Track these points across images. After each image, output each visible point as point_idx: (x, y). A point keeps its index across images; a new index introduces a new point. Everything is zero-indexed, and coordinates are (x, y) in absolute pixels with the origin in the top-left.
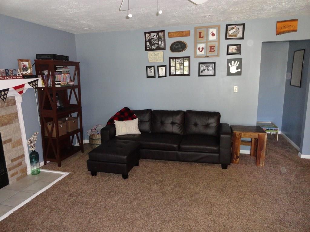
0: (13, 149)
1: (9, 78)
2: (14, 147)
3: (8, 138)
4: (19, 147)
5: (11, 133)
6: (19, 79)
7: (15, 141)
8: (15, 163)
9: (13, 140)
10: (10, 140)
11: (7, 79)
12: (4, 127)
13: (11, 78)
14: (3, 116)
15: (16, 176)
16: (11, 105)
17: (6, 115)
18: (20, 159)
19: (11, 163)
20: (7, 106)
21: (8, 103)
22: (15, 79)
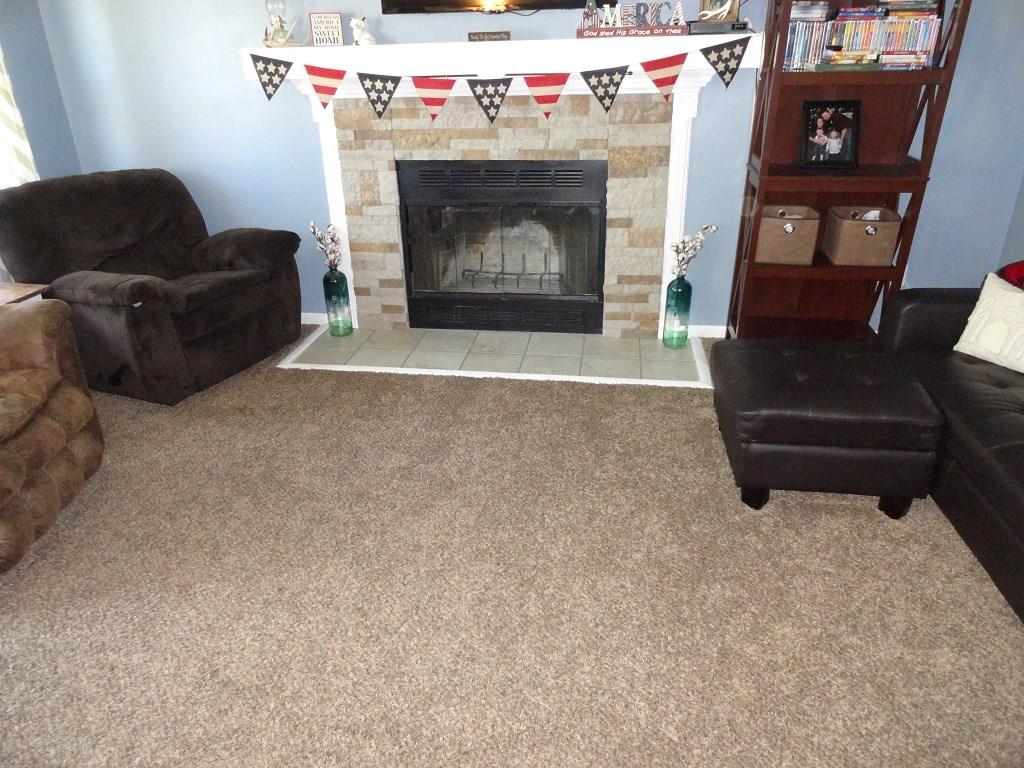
0: (630, 249)
1: (642, 32)
2: (632, 244)
3: (624, 214)
4: (647, 250)
5: (635, 202)
6: (672, 34)
7: (642, 229)
8: (627, 289)
9: (636, 224)
10: (627, 223)
11: (636, 35)
12: (619, 180)
13: (648, 32)
14: (621, 148)
15: (622, 324)
16: (656, 122)
17: (629, 148)
18: (645, 284)
19: (614, 285)
20: (638, 122)
21: (645, 114)
22: (658, 35)
